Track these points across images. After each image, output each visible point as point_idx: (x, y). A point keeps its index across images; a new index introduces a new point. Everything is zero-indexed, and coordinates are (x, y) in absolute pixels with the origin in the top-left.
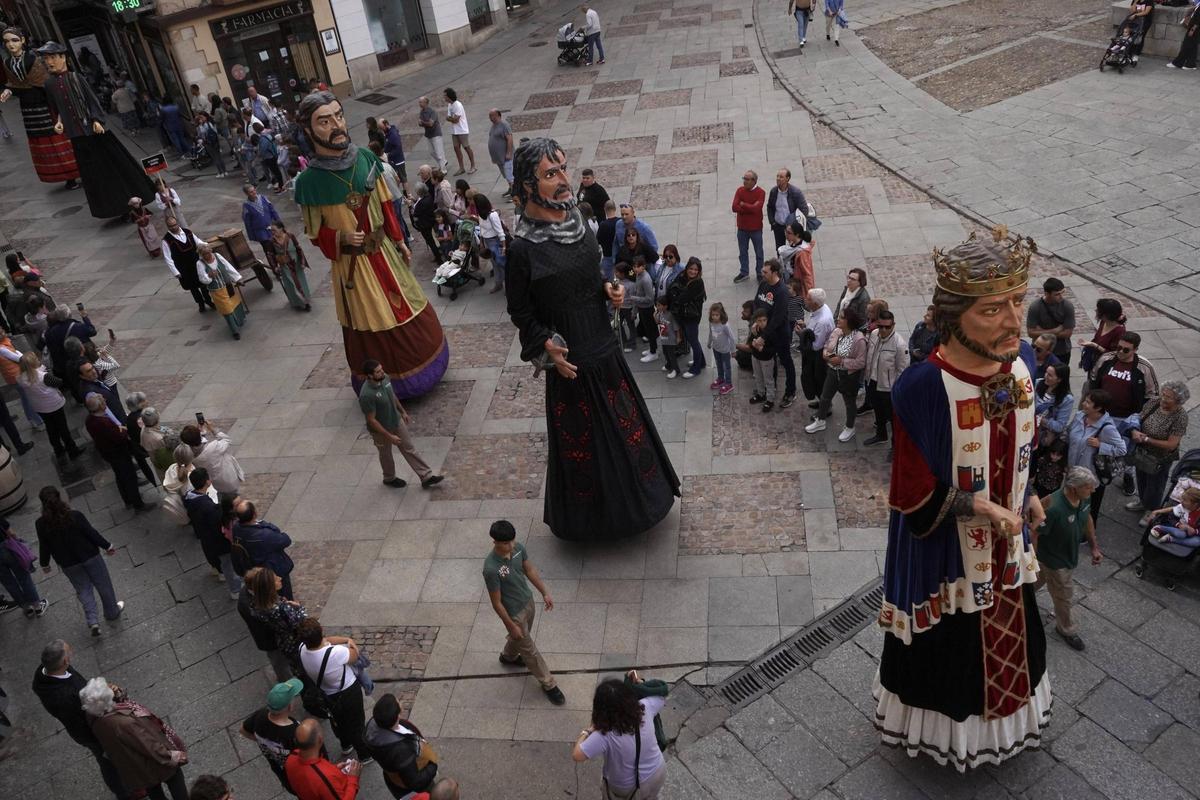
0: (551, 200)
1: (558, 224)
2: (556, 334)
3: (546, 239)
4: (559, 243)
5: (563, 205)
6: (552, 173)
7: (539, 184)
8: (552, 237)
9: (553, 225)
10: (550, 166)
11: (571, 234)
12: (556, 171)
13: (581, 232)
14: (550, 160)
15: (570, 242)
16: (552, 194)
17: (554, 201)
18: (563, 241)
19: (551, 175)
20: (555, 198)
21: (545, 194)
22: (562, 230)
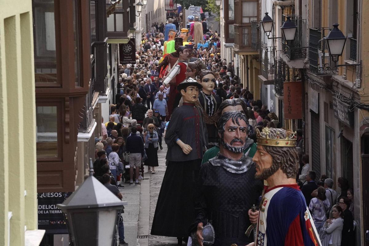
0: (228, 144)
1: (230, 160)
2: (210, 225)
3: (219, 165)
4: (226, 170)
5: (233, 149)
6: (232, 129)
7: (225, 133)
8: (222, 165)
9: (226, 159)
10: (232, 125)
11: (235, 168)
12: (236, 129)
13: (243, 170)
14: (233, 122)
15: (233, 172)
16: (230, 141)
17: (230, 146)
18: (228, 169)
19: (232, 130)
20: (231, 144)
21: (226, 140)
22: (230, 164)
